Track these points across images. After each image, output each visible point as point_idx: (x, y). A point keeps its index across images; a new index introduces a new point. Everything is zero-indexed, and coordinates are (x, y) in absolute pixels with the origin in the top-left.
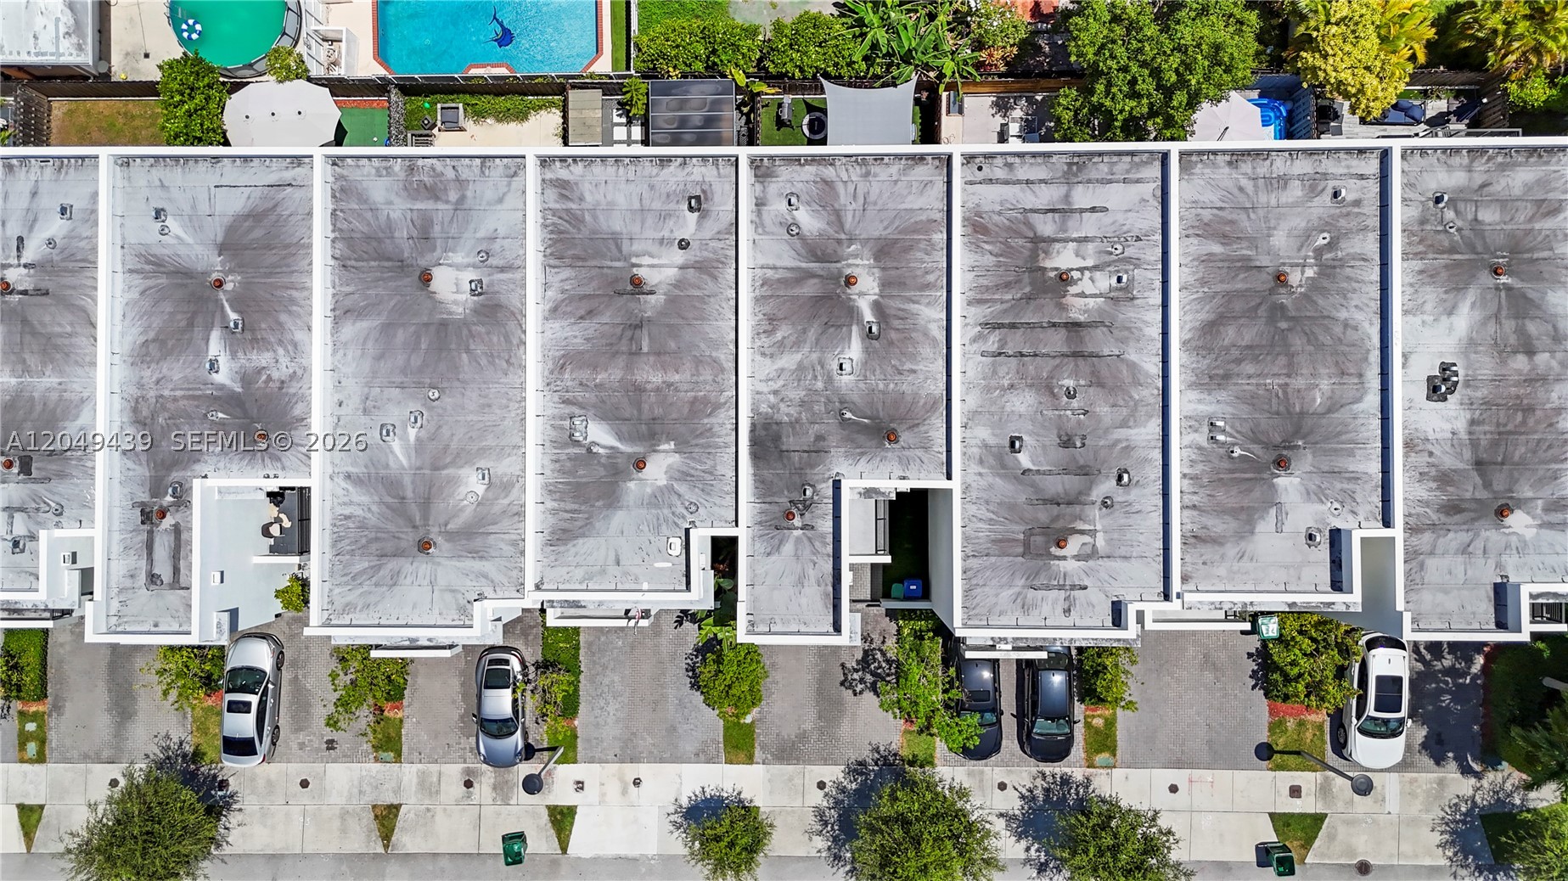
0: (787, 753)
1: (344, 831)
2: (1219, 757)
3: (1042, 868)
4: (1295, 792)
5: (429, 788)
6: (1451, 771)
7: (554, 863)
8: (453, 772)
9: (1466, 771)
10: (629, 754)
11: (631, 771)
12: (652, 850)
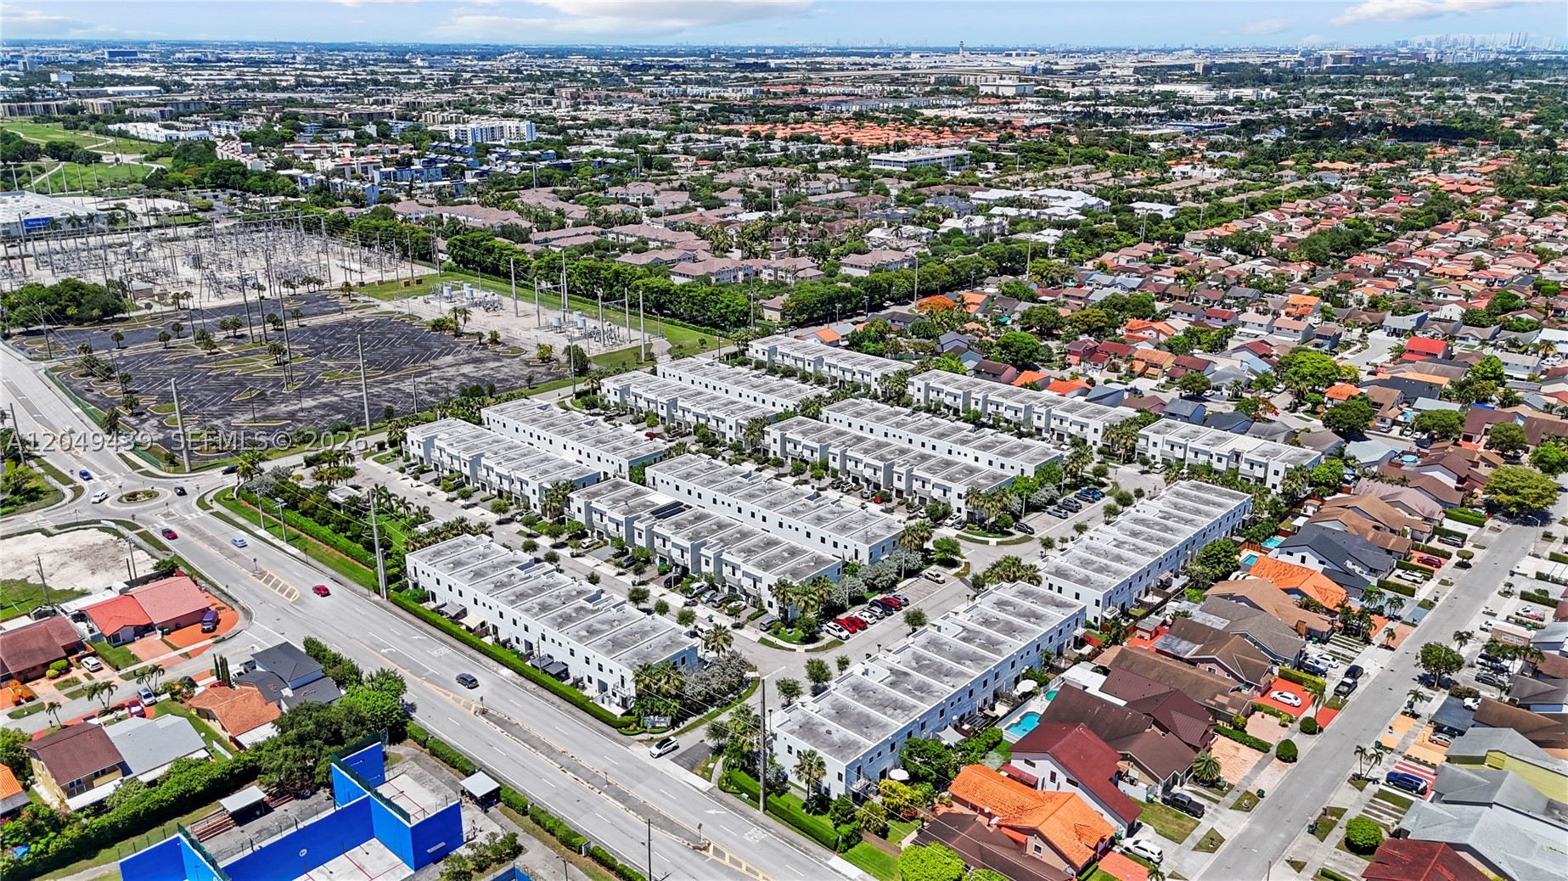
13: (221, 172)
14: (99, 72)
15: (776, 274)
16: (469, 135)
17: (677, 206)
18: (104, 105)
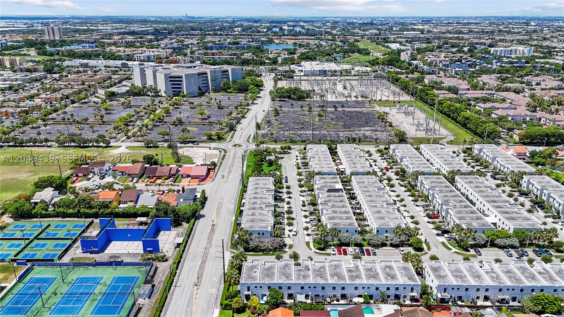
13: (391, 60)
14: (416, 27)
15: (546, 121)
16: (499, 52)
17: (548, 87)
18: (394, 37)
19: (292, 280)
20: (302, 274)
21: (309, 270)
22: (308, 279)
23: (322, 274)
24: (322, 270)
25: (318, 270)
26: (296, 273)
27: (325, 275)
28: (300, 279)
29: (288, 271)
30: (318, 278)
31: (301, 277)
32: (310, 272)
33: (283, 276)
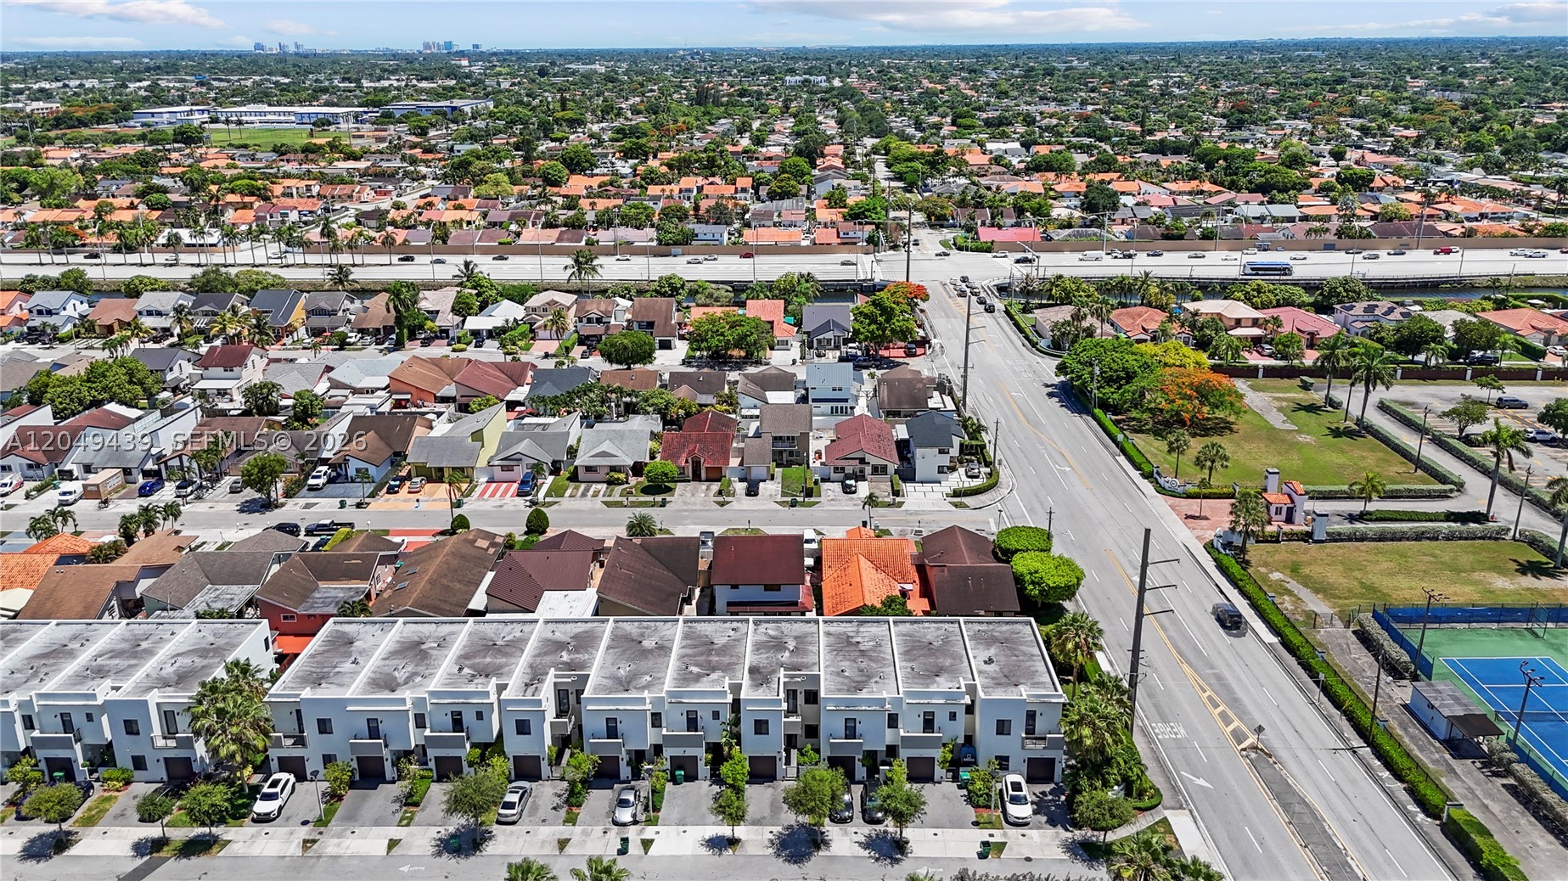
0: (756, 822)
1: (542, 847)
2: (956, 824)
3: (877, 860)
4: (992, 835)
5: (585, 833)
6: (1060, 830)
7: (640, 857)
8: (599, 829)
9: (1067, 830)
10: (682, 822)
11: (684, 828)
12: (689, 853)
19: (828, 634)
20: (787, 654)
21: (753, 671)
22: (765, 638)
23: (702, 654)
24: (695, 669)
25: (714, 669)
26: (812, 659)
27: (689, 651)
28: (796, 638)
29: (845, 664)
30: (720, 641)
31: (791, 645)
32: (749, 659)
33: (866, 645)
